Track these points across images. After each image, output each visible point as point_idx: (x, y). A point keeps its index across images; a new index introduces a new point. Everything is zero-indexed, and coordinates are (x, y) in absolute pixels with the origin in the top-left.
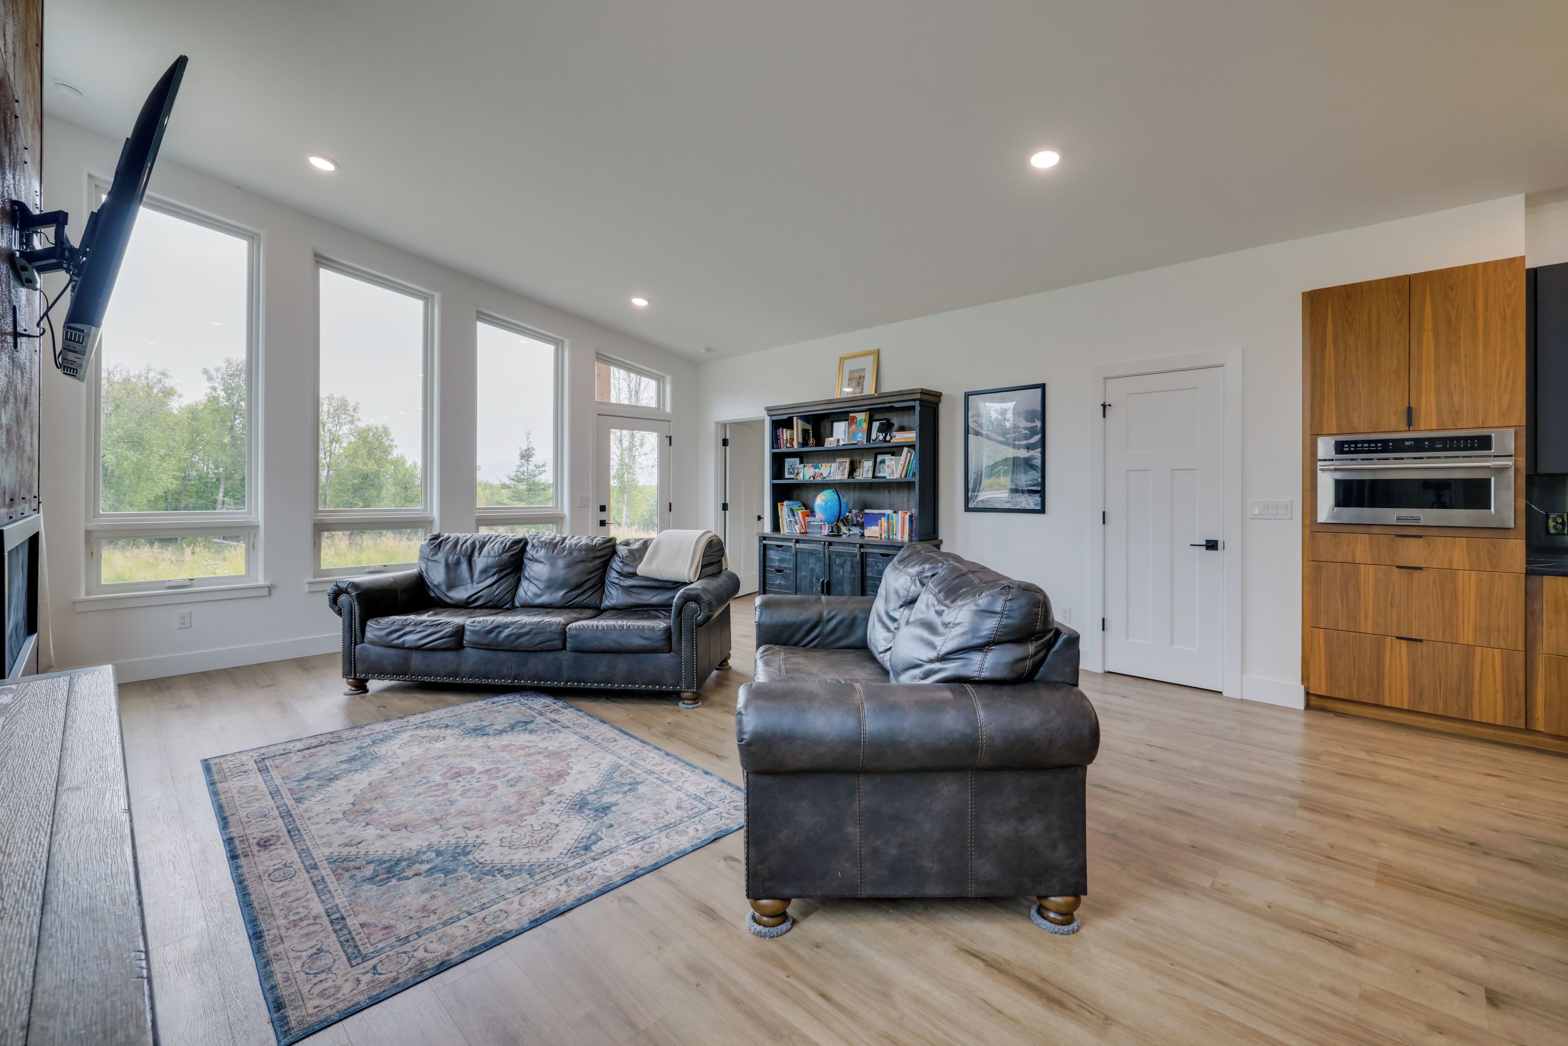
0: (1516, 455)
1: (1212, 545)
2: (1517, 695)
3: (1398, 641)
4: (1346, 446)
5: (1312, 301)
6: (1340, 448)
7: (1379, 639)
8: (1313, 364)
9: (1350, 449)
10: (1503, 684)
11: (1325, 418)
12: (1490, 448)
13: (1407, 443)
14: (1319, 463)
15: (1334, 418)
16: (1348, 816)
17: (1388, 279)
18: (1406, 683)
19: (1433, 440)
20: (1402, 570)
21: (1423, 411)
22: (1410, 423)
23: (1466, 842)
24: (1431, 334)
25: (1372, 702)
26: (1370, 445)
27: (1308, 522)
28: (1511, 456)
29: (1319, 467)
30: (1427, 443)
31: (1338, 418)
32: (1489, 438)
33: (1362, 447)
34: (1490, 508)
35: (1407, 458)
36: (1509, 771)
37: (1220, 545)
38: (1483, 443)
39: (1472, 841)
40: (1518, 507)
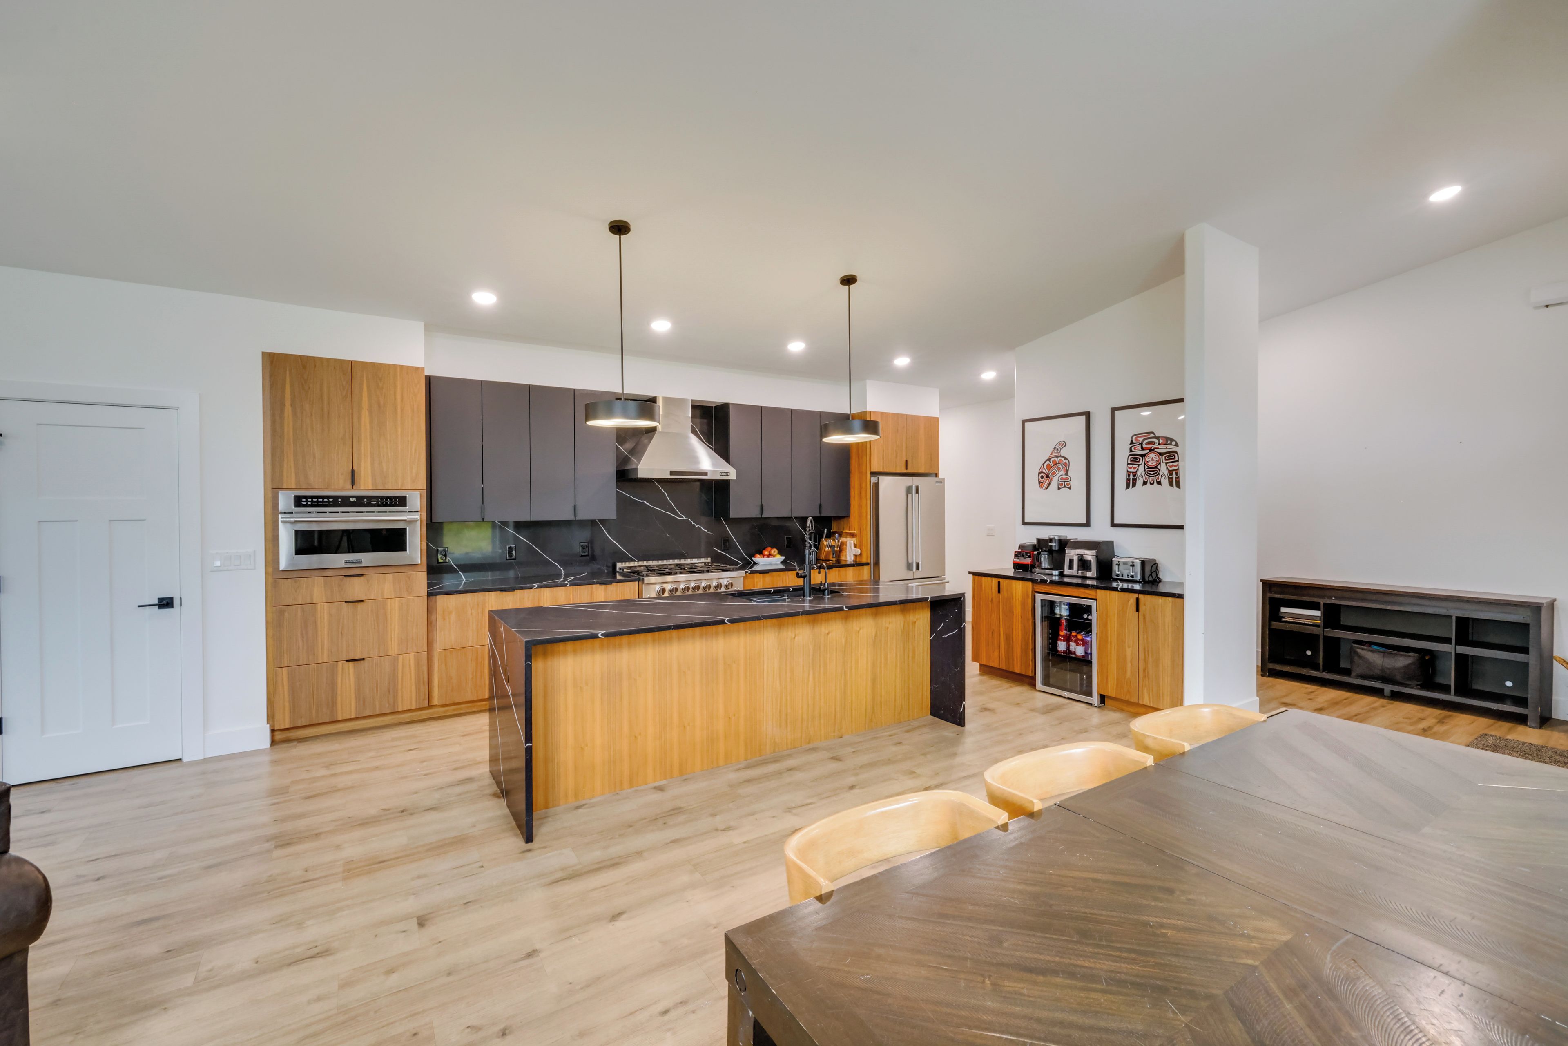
0: (421, 511)
1: (166, 603)
2: (424, 683)
3: (348, 663)
4: (304, 500)
5: (271, 363)
6: (299, 501)
7: (333, 664)
8: (273, 422)
9: (307, 503)
10: (415, 679)
11: (285, 474)
12: (405, 506)
13: (351, 500)
14: (280, 516)
15: (293, 474)
16: (316, 834)
17: (336, 360)
18: (353, 696)
19: (370, 498)
20: (350, 604)
21: (362, 473)
22: (353, 484)
23: (399, 812)
24: (367, 413)
25: (328, 721)
26: (323, 500)
27: (270, 570)
28: (418, 512)
29: (280, 520)
30: (365, 500)
31: (297, 474)
32: (405, 497)
33: (317, 501)
34: (406, 550)
35: (352, 512)
36: (420, 742)
37: (176, 602)
38: (401, 501)
39: (402, 809)
40: (422, 548)
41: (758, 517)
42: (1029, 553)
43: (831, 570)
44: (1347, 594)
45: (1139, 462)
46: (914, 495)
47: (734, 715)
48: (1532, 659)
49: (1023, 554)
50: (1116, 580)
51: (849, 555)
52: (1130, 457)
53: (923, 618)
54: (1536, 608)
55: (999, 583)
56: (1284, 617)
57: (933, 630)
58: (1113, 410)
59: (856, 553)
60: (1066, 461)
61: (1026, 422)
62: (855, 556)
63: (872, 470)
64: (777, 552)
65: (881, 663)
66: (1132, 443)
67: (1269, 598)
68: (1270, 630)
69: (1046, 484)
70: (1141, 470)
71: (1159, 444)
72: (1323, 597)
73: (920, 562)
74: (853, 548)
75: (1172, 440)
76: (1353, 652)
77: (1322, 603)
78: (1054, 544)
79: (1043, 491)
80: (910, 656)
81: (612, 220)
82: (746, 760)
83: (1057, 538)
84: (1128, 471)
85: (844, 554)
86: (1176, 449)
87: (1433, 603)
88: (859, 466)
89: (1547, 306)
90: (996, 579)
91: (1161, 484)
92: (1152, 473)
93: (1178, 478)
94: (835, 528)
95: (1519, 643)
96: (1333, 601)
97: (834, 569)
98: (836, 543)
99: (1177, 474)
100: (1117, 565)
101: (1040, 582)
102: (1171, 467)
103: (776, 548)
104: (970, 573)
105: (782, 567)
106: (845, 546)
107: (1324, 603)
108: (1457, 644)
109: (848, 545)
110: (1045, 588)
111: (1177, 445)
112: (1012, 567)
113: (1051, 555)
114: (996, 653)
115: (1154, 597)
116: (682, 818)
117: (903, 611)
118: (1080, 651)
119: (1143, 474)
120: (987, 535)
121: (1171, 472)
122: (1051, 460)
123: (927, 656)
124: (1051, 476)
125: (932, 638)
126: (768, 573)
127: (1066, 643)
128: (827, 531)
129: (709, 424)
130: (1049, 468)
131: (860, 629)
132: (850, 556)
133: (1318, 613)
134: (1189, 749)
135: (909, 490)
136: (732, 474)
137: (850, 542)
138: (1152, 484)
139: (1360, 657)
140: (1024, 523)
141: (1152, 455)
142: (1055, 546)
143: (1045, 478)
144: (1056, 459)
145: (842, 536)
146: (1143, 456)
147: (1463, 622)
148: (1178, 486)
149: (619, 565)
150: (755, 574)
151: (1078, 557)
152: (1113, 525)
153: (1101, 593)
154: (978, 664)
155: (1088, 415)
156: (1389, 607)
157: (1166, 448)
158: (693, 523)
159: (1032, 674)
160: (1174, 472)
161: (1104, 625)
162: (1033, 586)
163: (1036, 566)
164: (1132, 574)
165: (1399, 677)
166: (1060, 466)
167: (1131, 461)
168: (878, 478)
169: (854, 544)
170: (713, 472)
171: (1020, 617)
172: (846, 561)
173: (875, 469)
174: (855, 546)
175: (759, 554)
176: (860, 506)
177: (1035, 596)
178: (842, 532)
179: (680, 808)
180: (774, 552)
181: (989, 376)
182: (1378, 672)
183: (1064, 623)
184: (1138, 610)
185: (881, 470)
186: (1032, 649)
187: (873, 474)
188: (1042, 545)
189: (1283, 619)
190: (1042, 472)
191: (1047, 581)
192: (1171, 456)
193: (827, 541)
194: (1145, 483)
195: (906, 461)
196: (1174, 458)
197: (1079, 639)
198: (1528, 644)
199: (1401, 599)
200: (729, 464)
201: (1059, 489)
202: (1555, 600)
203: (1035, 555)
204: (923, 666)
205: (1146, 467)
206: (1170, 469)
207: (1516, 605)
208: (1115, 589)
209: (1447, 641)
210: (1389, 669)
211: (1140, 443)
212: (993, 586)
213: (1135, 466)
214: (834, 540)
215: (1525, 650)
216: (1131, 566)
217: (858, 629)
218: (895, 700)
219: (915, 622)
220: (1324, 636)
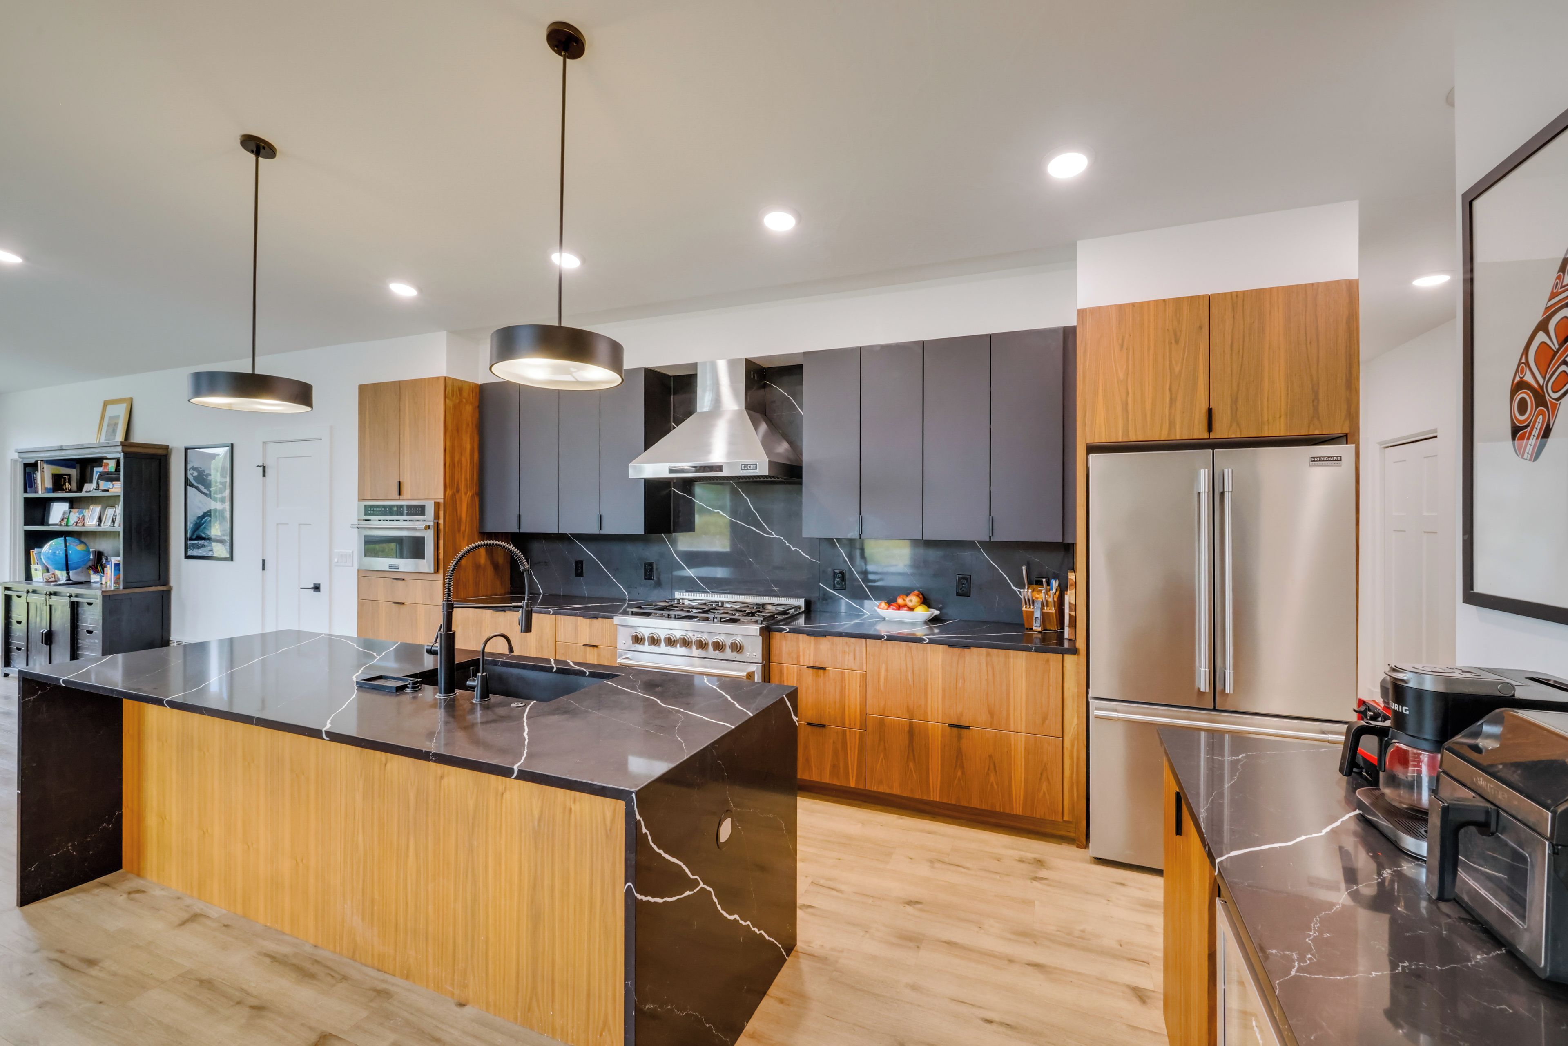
0: (432, 523)
1: (317, 588)
4: (369, 509)
5: (362, 391)
6: (366, 510)
9: (371, 512)
17: (390, 382)
20: (396, 605)
21: (405, 485)
22: (401, 495)
24: (408, 428)
28: (430, 521)
32: (424, 507)
34: (424, 559)
35: (394, 520)
37: (323, 588)
38: (422, 510)
61: (1477, 195)
63: (1088, 441)
64: (917, 601)
97: (974, 650)
122: (1552, 326)
124: (1551, 396)
136: (761, 467)
140: (1471, 597)
158: (787, 544)
170: (733, 465)
180: (913, 601)
187: (1092, 450)
190: (1524, 383)
195: (1210, 411)
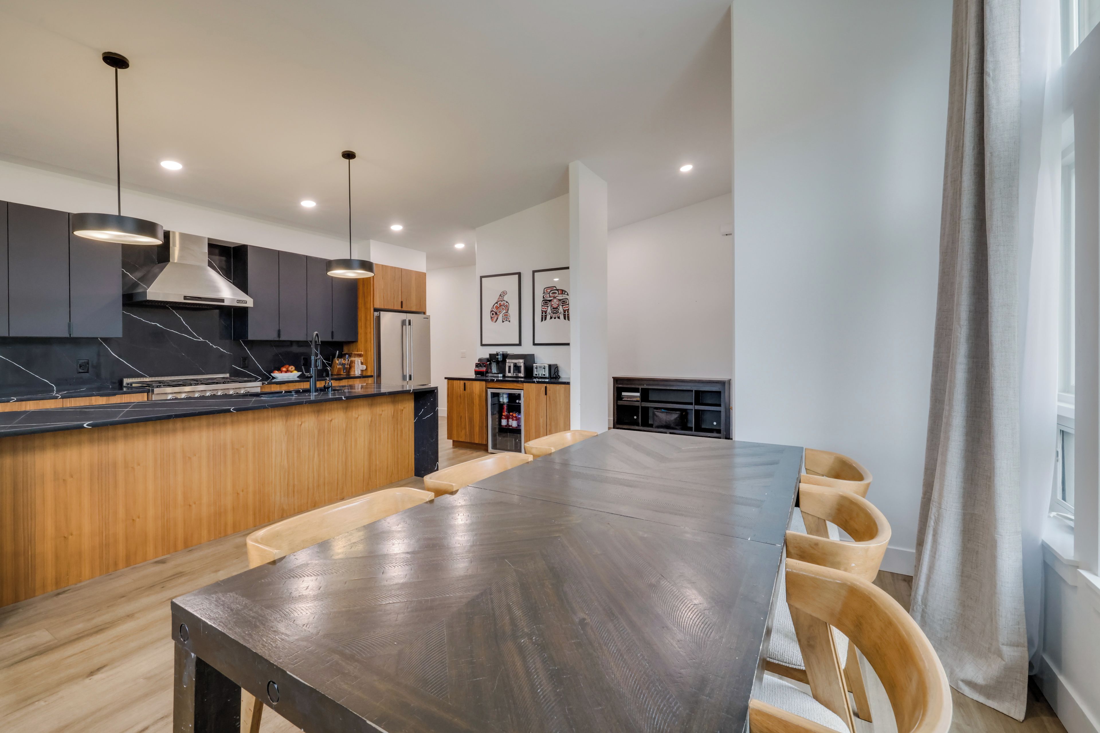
41: (275, 339)
42: (485, 364)
43: (341, 381)
44: (651, 382)
45: (548, 304)
46: (407, 326)
47: (243, 491)
48: (722, 409)
49: (481, 365)
50: (535, 378)
51: (358, 369)
52: (543, 302)
53: (408, 407)
54: (722, 383)
55: (465, 384)
56: (623, 398)
57: (416, 414)
58: (534, 272)
59: (362, 368)
60: (507, 304)
61: (483, 278)
62: (362, 371)
63: (375, 307)
64: (294, 368)
65: (376, 441)
66: (544, 293)
67: (617, 387)
68: (617, 405)
69: (495, 318)
70: (549, 310)
71: (559, 294)
72: (641, 385)
73: (412, 375)
74: (360, 365)
75: (565, 292)
76: (654, 414)
77: (640, 388)
78: (499, 357)
79: (493, 323)
80: (399, 434)
81: (107, 51)
82: (255, 527)
83: (501, 353)
84: (542, 311)
85: (353, 369)
86: (567, 297)
87: (686, 384)
88: (365, 304)
89: (727, 235)
90: (463, 381)
91: (560, 319)
92: (555, 311)
93: (568, 315)
94: (346, 350)
95: (718, 403)
96: (645, 387)
98: (346, 362)
99: (568, 312)
100: (536, 368)
101: (490, 381)
102: (565, 308)
103: (293, 366)
104: (446, 378)
105: (298, 379)
106: (353, 364)
107: (641, 388)
108: (695, 405)
109: (356, 362)
110: (494, 385)
111: (568, 295)
112: (474, 374)
113: (498, 365)
114: (463, 432)
115: (554, 385)
116: (183, 579)
117: (394, 402)
118: (514, 424)
119: (550, 312)
120: (461, 357)
121: (565, 311)
122: (498, 303)
123: (412, 432)
124: (498, 313)
125: (415, 421)
126: (285, 384)
127: (506, 420)
128: (339, 352)
129: (228, 261)
130: (497, 308)
131: (359, 416)
132: (358, 371)
133: (638, 394)
134: (554, 451)
135: (403, 323)
136: (249, 302)
137: (358, 361)
138: (555, 318)
139: (657, 416)
140: (482, 345)
141: (555, 300)
142: (500, 358)
143: (494, 314)
144: (501, 302)
145: (352, 356)
146: (550, 301)
147: (698, 393)
148: (569, 319)
149: (126, 381)
150: (272, 385)
151: (514, 364)
152: (534, 344)
153: (526, 385)
154: (451, 441)
155: (519, 274)
156: (668, 388)
157: (562, 296)
158: (211, 345)
159: (486, 442)
160: (566, 311)
161: (527, 406)
162: (486, 384)
163: (489, 372)
164: (544, 373)
165: (672, 425)
166: (504, 307)
167: (544, 304)
168: (380, 313)
169: (361, 362)
170: (233, 300)
171: (478, 405)
172: (354, 375)
173: (377, 306)
174: (362, 363)
175: (278, 371)
176: (366, 333)
177: (487, 390)
178: (352, 353)
179: (181, 573)
180: (292, 368)
181: (460, 246)
182: (665, 424)
183: (505, 407)
184: (546, 394)
185: (382, 307)
186: (485, 426)
187: (376, 310)
188: (493, 358)
189: (623, 399)
190: (493, 311)
191: (495, 380)
192: (564, 302)
193: (339, 360)
194: (551, 318)
195: (402, 302)
196: (567, 303)
197: (514, 417)
198: (721, 402)
199: (671, 383)
200: (247, 295)
201: (503, 322)
202: (730, 380)
203: (488, 364)
204: (409, 441)
205: (552, 308)
206: (564, 309)
207: (716, 383)
208: (534, 382)
209: (691, 404)
210: (669, 421)
211: (548, 293)
212: (461, 385)
213: (546, 307)
214: (344, 359)
215: (720, 405)
216: (543, 368)
217: (357, 416)
218: (387, 468)
219: (403, 410)
220: (641, 406)
